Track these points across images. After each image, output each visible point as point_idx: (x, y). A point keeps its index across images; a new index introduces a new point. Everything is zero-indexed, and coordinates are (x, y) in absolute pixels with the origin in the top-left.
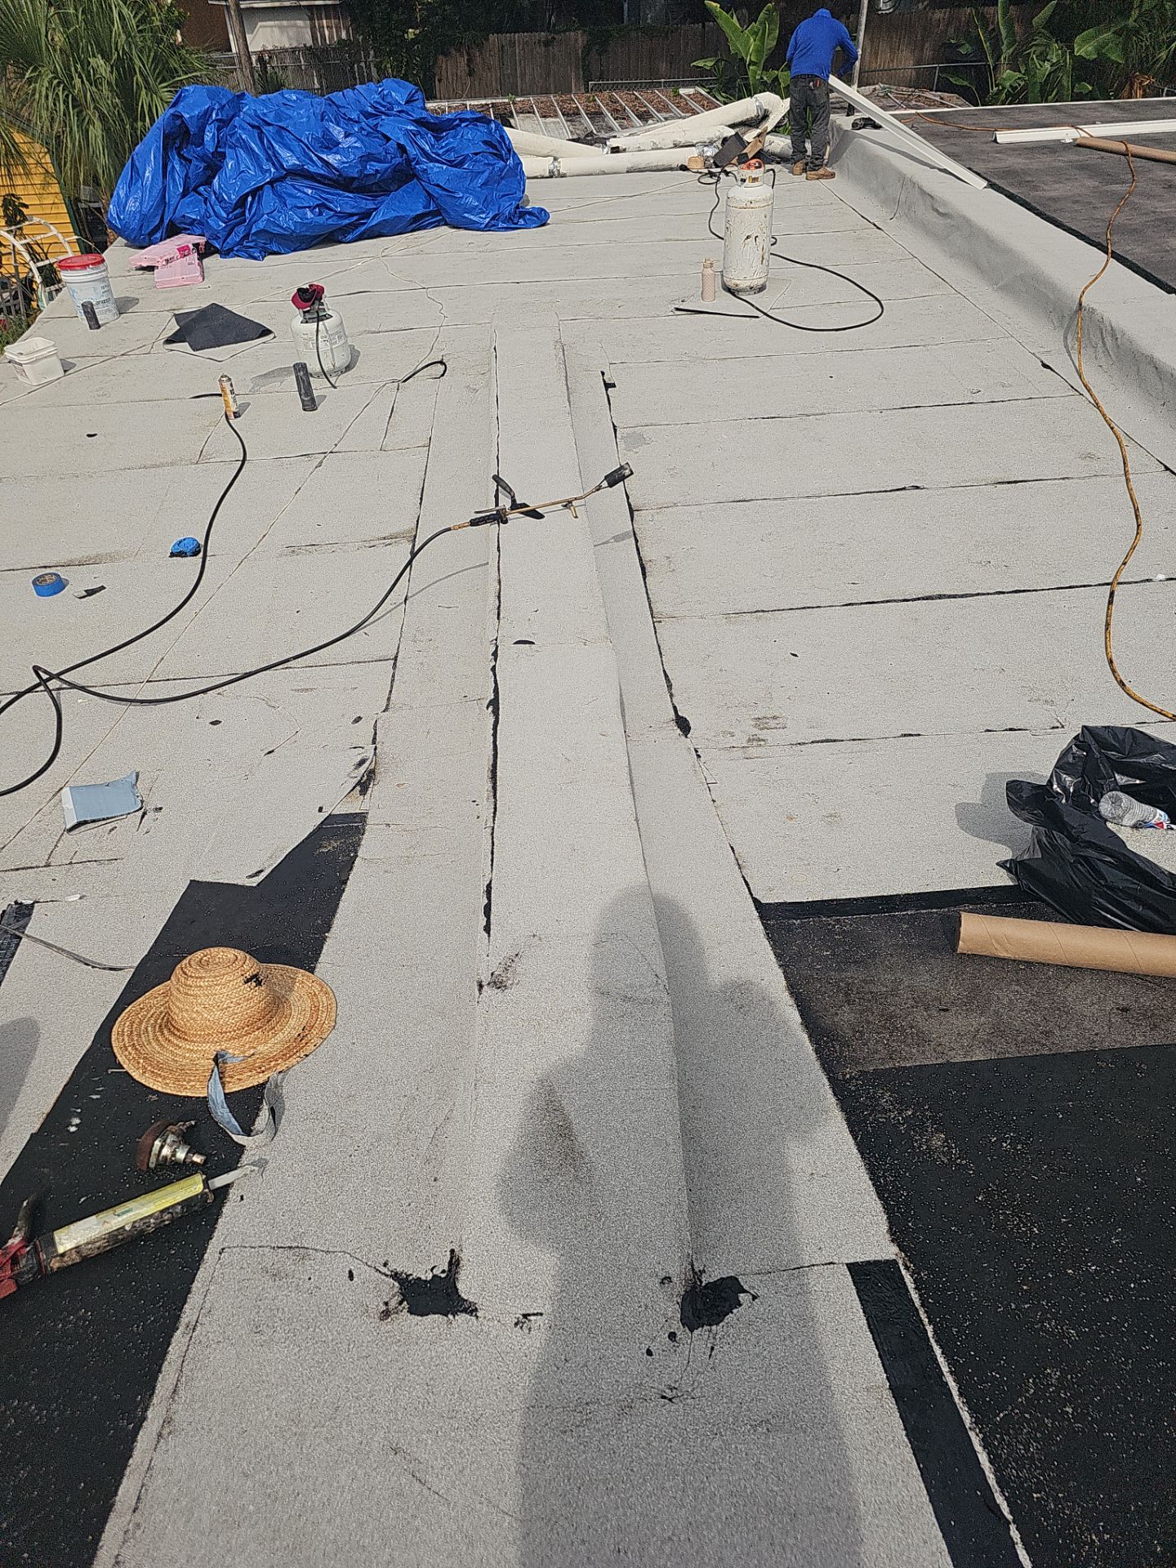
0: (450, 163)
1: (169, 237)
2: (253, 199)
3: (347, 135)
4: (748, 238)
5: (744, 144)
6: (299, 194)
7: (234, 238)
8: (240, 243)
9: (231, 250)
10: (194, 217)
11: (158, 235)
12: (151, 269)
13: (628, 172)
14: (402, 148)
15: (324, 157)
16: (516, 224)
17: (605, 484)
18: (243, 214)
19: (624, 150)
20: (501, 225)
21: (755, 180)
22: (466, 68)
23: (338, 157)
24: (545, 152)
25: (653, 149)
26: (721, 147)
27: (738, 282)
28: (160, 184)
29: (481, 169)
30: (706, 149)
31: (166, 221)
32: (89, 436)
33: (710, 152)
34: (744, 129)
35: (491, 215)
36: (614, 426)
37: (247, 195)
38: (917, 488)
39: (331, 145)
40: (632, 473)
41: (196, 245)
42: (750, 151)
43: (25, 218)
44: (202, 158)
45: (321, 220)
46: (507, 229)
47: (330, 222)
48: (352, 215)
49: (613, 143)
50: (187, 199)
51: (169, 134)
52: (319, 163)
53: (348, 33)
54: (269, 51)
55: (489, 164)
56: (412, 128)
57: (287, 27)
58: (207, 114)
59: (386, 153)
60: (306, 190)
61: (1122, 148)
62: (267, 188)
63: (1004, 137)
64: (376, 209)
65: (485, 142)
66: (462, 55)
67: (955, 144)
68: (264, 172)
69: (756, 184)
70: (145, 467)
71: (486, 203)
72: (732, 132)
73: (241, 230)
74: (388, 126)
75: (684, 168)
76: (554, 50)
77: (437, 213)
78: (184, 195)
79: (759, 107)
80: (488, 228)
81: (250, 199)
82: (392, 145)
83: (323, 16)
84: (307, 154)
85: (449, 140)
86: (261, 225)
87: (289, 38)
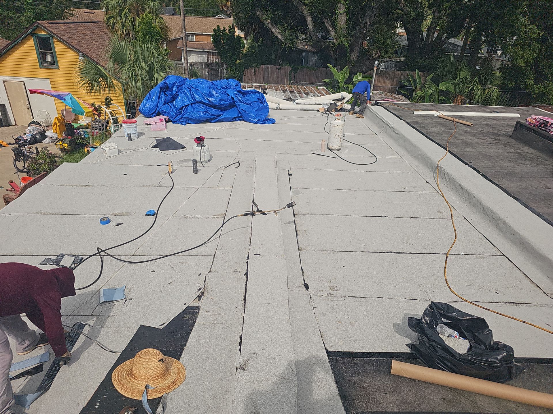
0: (247, 104)
1: (157, 116)
2: (185, 108)
3: (216, 93)
4: (336, 135)
5: (337, 106)
6: (200, 108)
7: (177, 118)
8: (179, 120)
9: (176, 121)
10: (166, 111)
11: (154, 115)
12: (150, 124)
13: (300, 110)
14: (232, 98)
15: (209, 98)
16: (265, 122)
17: (287, 207)
18: (182, 112)
19: (300, 104)
20: (260, 122)
21: (339, 119)
22: (253, 73)
23: (213, 99)
24: (276, 102)
25: (309, 104)
26: (330, 106)
27: (332, 147)
28: (157, 101)
29: (256, 106)
30: (325, 106)
31: (157, 111)
32: (124, 174)
33: (326, 107)
34: (337, 101)
35: (258, 119)
36: (291, 187)
37: (183, 107)
38: (386, 216)
39: (211, 95)
40: (295, 204)
41: (165, 119)
42: (338, 108)
43: (111, 104)
44: (171, 95)
45: (205, 116)
46: (262, 124)
47: (208, 116)
48: (216, 115)
49: (297, 101)
50: (165, 106)
51: (163, 87)
52: (207, 100)
53: (218, 60)
54: (194, 63)
55: (258, 105)
56: (236, 93)
57: (200, 56)
58: (175, 83)
59: (228, 99)
60: (202, 107)
61: (452, 119)
62: (190, 105)
63: (416, 112)
64: (222, 114)
65: (258, 99)
66: (252, 69)
67: (401, 113)
68: (190, 101)
69: (339, 120)
70: (141, 186)
71: (256, 116)
72: (333, 102)
73: (180, 116)
74: (229, 92)
75: (318, 111)
76: (281, 71)
77: (241, 117)
78: (164, 104)
79: (342, 96)
80: (256, 123)
81: (184, 108)
82: (230, 97)
83: (212, 55)
84: (204, 97)
85: (247, 97)
86: (186, 115)
87: (200, 60)
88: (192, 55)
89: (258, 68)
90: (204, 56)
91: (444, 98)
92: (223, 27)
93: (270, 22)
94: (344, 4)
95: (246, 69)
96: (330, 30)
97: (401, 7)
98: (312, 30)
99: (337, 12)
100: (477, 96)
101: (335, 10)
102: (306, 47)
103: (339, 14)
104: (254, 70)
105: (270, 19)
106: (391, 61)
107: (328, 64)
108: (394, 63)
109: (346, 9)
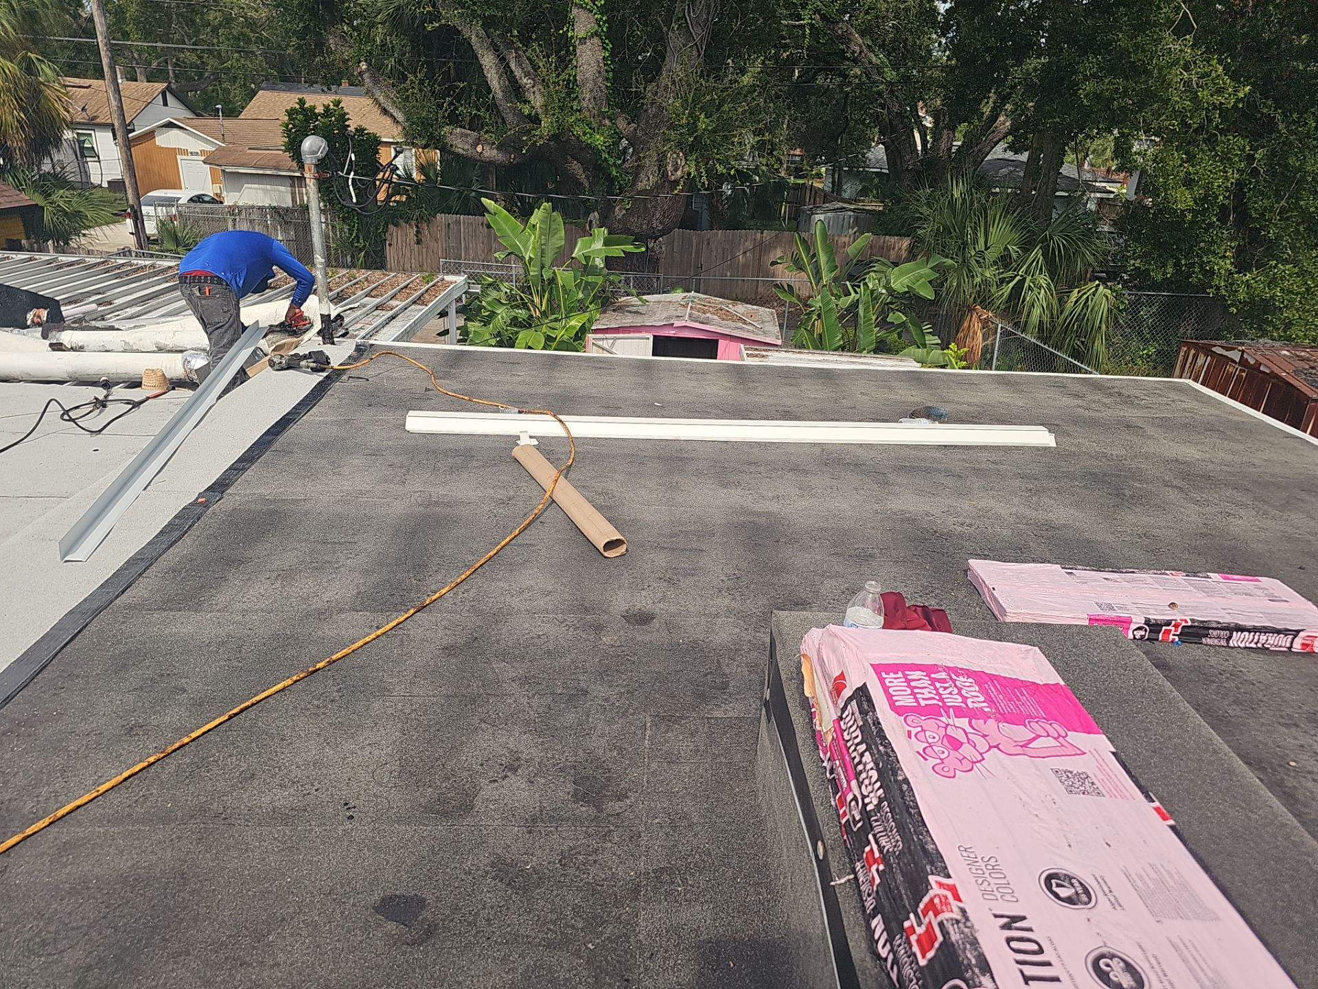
19: (74, 349)
22: (415, 239)
57: (270, 190)
87: (271, 199)
88: (245, 185)
89: (428, 222)
90: (282, 188)
91: (905, 318)
92: (324, 105)
93: (368, 70)
94: (588, 7)
95: (391, 226)
96: (527, 86)
97: (854, 52)
98: (501, 94)
99: (570, 35)
100: (1036, 312)
101: (565, 29)
102: (479, 149)
103: (577, 42)
104: (415, 229)
105: (366, 61)
106: (844, 208)
107: (482, 199)
108: (852, 213)
109: (599, 26)
